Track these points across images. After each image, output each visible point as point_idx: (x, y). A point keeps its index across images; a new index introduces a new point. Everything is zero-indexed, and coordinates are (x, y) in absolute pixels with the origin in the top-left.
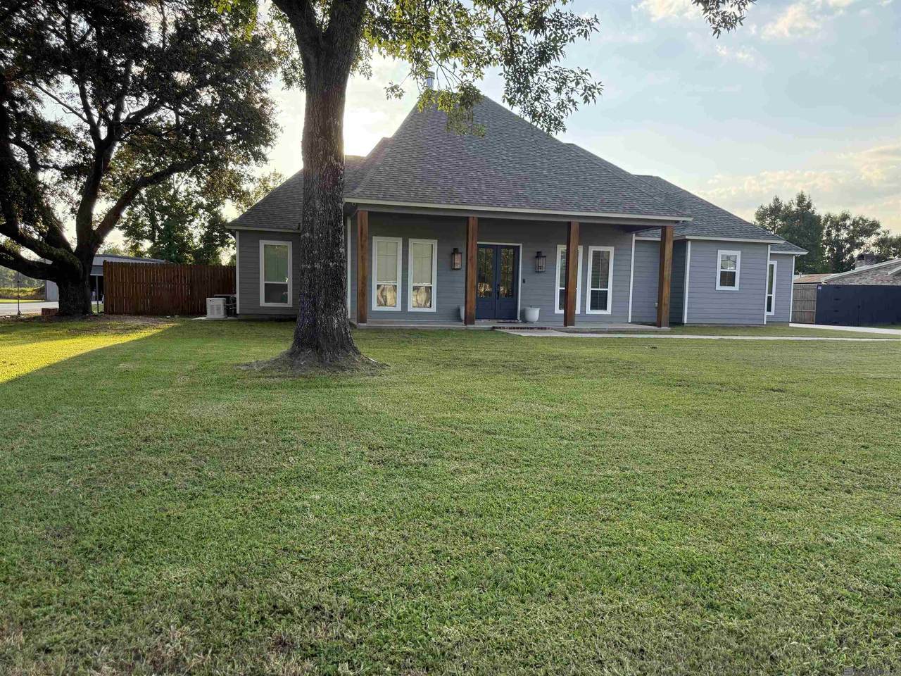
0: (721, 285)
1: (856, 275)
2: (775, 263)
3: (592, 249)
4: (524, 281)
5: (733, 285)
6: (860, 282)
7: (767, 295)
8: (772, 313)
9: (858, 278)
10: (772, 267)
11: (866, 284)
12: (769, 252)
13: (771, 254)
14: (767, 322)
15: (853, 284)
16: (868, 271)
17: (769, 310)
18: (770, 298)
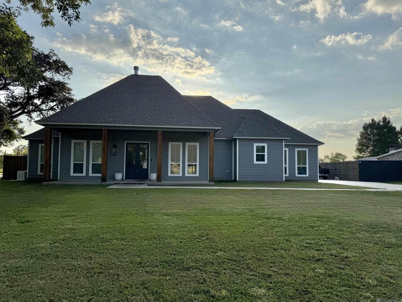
0: (257, 161)
1: (390, 155)
2: (287, 149)
3: (187, 144)
4: (151, 160)
5: (264, 161)
6: (392, 159)
7: (284, 166)
8: (287, 175)
9: (391, 157)
10: (285, 151)
11: (395, 160)
12: (284, 144)
13: (285, 145)
14: (285, 180)
15: (389, 160)
16: (395, 153)
17: (286, 173)
18: (285, 168)
